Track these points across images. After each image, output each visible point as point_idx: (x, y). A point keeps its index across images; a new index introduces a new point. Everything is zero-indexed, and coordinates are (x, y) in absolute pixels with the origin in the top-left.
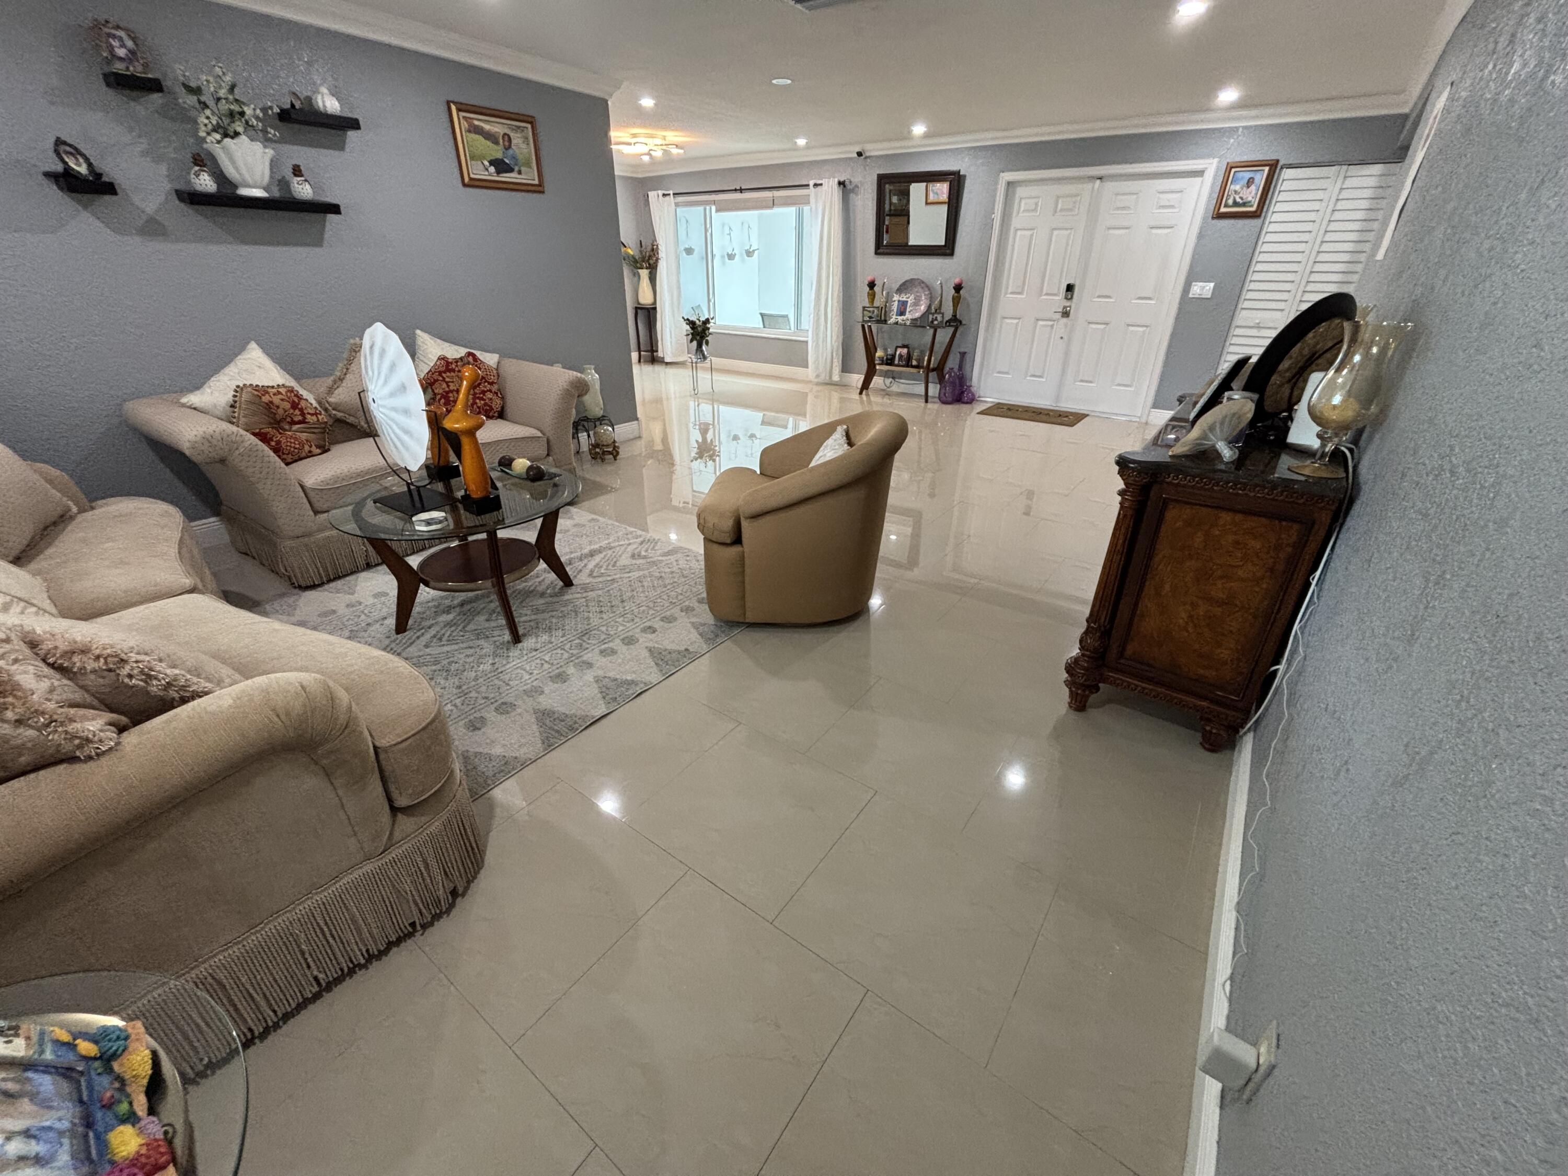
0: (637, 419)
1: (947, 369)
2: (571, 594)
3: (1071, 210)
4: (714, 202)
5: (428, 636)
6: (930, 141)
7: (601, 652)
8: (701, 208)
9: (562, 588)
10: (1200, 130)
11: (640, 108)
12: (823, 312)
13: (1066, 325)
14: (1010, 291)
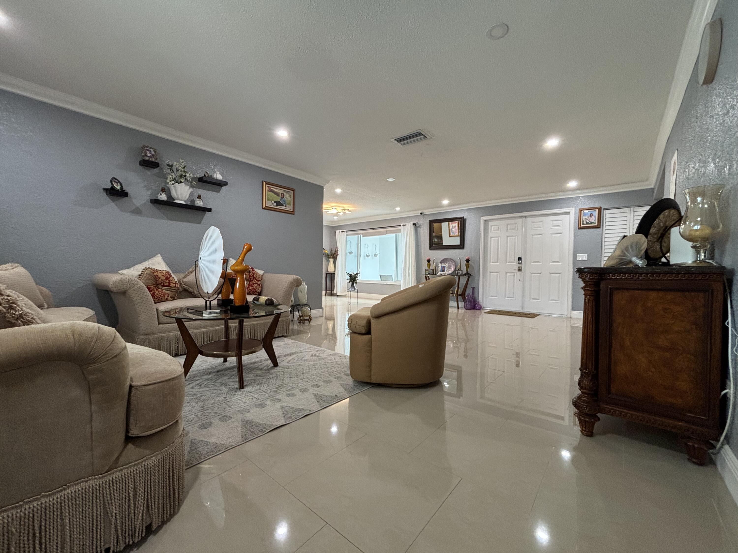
0: (322, 308)
1: (466, 294)
2: (276, 370)
3: (514, 229)
4: (362, 234)
5: (195, 384)
6: (451, 208)
7: (287, 395)
8: (357, 236)
9: (272, 367)
10: (563, 199)
11: (335, 193)
12: (407, 272)
13: (521, 274)
14: (492, 261)
